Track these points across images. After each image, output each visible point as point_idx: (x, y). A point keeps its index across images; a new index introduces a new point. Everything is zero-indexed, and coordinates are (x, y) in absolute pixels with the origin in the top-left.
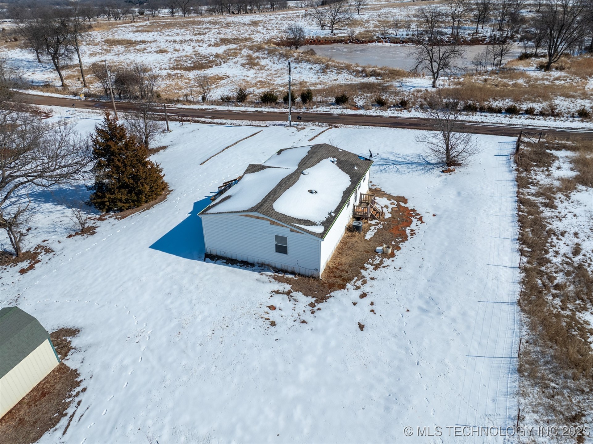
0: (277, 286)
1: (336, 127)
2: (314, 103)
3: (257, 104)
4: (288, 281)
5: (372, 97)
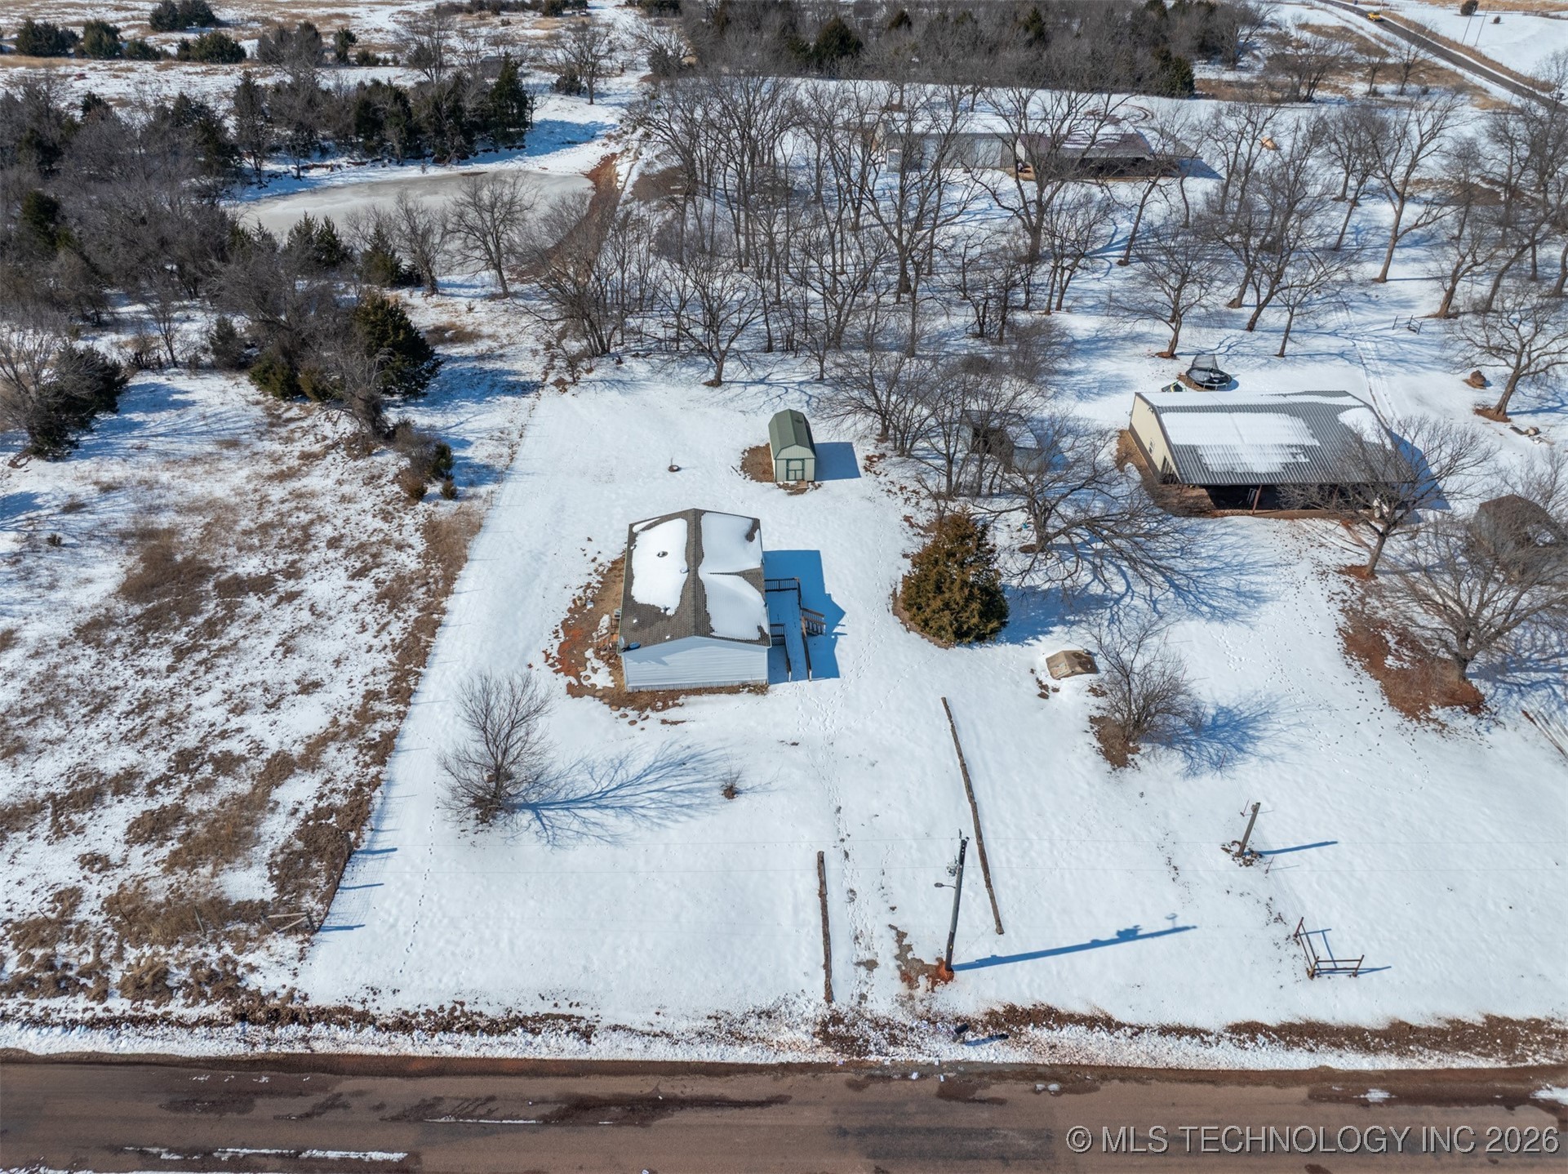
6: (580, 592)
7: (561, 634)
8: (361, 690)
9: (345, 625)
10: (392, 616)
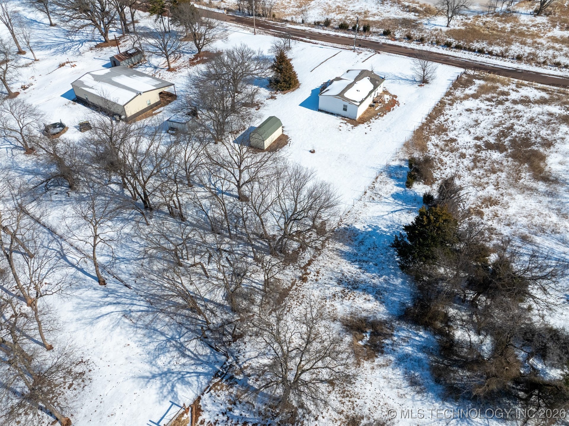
0: (342, 121)
1: (379, 53)
2: (370, 33)
3: (336, 29)
4: (346, 120)
5: (406, 31)
6: (380, 118)
7: (392, 109)
8: (454, 107)
9: (459, 125)
10: (443, 123)
